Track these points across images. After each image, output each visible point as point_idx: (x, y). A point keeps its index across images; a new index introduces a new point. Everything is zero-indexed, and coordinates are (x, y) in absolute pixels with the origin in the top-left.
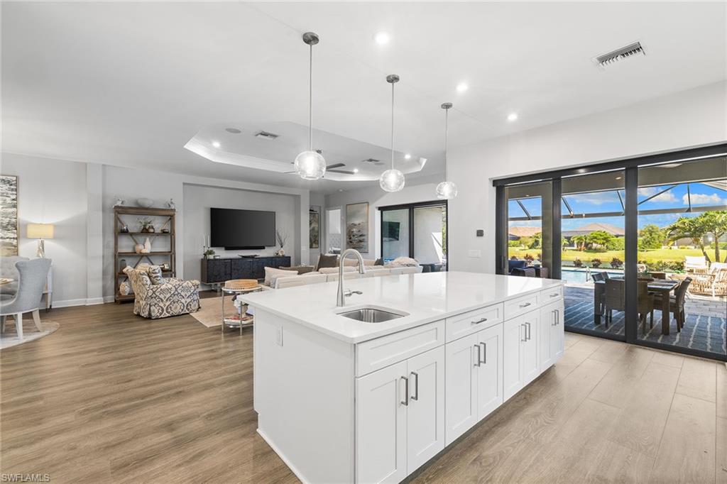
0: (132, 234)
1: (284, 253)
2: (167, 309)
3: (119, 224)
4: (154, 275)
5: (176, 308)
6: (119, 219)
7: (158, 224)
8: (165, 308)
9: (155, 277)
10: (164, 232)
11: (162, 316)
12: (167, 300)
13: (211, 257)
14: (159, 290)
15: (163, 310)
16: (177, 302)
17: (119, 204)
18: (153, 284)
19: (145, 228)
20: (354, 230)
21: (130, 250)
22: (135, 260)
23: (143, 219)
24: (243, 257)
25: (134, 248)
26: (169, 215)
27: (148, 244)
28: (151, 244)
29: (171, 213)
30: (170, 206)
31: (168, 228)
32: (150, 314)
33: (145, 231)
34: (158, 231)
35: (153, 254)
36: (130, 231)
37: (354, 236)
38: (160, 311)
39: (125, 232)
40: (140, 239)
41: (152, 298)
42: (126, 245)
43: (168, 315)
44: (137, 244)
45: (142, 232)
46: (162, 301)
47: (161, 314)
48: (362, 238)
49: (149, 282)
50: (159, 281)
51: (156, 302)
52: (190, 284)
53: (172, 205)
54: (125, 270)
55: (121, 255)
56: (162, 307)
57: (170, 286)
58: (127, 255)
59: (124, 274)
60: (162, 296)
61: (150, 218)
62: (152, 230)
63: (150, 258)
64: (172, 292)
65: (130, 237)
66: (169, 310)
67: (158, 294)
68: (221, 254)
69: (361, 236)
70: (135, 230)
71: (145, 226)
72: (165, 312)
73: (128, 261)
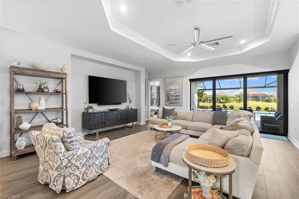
0: (27, 93)
1: (132, 107)
2: (83, 176)
3: (15, 84)
4: (69, 140)
5: (92, 172)
6: (14, 79)
7: (52, 85)
8: (81, 176)
9: (71, 142)
10: (56, 92)
11: (78, 186)
12: (83, 166)
13: (91, 111)
14: (76, 156)
15: (78, 179)
16: (92, 165)
17: (15, 64)
18: (68, 150)
19: (40, 88)
20: (172, 93)
21: (26, 107)
22: (30, 116)
23: (39, 80)
24: (110, 110)
25: (30, 105)
26: (61, 78)
27: (43, 102)
28: (46, 102)
29: (63, 76)
30: (62, 70)
31: (59, 88)
32: (64, 186)
33: (40, 90)
34: (51, 91)
35: (47, 110)
36: (25, 90)
37: (171, 96)
38: (76, 181)
39: (21, 91)
40: (35, 97)
41: (66, 168)
42: (21, 103)
43: (84, 182)
44: (32, 102)
45: (38, 91)
46: (78, 168)
47: (77, 184)
48: (177, 98)
49: (63, 150)
50: (75, 147)
51: (71, 171)
52: (103, 144)
53: (63, 70)
54: (21, 127)
55: (17, 111)
56: (77, 176)
57: (86, 150)
58: (23, 111)
59: (20, 129)
60: (78, 164)
61: (45, 80)
62: (46, 90)
63: (45, 113)
64: (88, 156)
65: (25, 95)
66: (85, 177)
67: (73, 162)
68: (97, 108)
69: (177, 96)
70: (31, 90)
71: (40, 86)
72: (81, 180)
73: (24, 117)
